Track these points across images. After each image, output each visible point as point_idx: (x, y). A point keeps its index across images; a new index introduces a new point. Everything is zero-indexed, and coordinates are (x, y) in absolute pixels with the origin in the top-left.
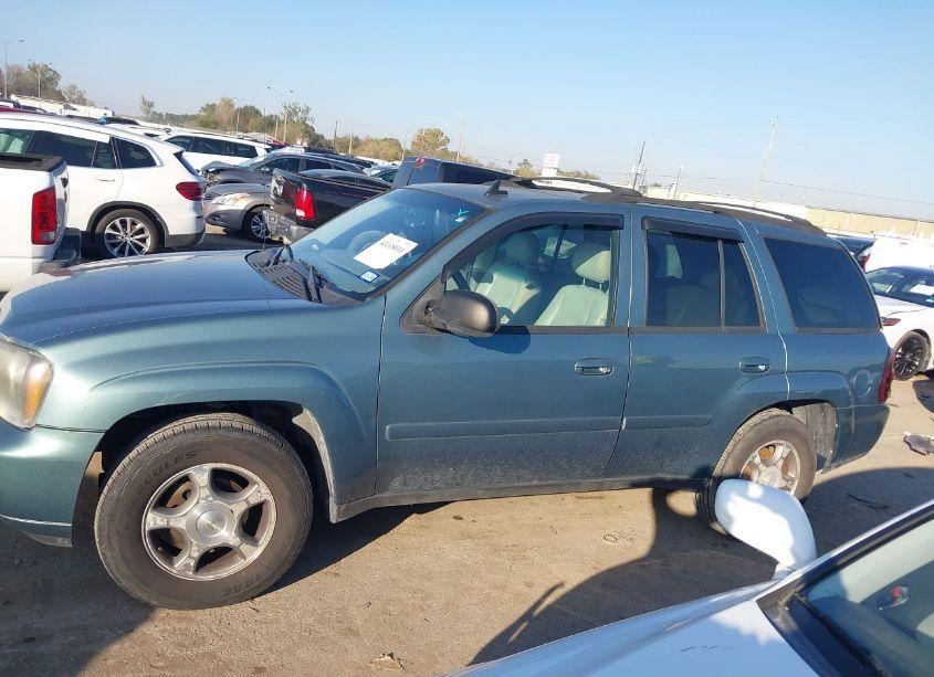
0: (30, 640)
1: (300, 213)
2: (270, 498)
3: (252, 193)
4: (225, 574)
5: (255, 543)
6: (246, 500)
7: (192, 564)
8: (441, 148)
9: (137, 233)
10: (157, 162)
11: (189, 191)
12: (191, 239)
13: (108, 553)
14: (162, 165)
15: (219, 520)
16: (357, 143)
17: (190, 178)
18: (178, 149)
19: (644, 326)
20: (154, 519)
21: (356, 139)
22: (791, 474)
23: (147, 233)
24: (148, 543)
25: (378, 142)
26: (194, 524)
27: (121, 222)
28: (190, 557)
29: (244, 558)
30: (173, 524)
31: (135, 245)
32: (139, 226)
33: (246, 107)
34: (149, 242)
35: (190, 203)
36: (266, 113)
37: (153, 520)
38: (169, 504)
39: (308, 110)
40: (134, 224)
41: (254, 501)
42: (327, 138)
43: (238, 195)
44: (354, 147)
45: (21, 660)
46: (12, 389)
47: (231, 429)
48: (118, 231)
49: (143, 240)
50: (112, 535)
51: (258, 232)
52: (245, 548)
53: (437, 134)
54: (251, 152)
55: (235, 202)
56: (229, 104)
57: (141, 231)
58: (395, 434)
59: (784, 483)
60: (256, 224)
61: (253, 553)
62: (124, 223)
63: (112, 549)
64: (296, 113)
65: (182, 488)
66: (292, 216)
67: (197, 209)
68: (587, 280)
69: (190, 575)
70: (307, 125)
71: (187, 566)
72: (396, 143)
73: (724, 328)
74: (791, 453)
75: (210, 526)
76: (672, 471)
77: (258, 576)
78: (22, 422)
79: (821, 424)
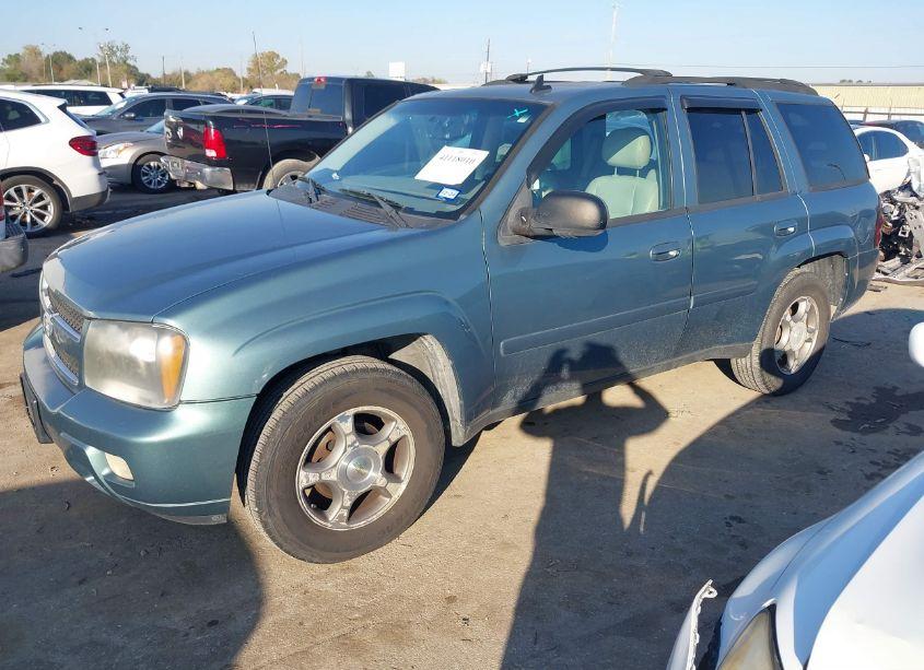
0: (213, 623)
1: (211, 153)
2: (408, 433)
3: (136, 142)
4: (375, 518)
5: (398, 480)
6: (388, 439)
7: (346, 514)
8: (279, 71)
9: (36, 201)
10: (42, 120)
11: (85, 146)
12: (97, 199)
13: (269, 521)
14: (48, 121)
15: (365, 464)
16: (189, 77)
17: (81, 132)
18: (61, 101)
19: (697, 204)
20: (307, 477)
21: (186, 73)
22: (812, 326)
23: (48, 199)
24: (302, 502)
25: (211, 73)
26: (343, 473)
27: (16, 191)
28: (343, 507)
29: (390, 496)
30: (325, 477)
31: (36, 214)
32: (37, 192)
33: (56, 54)
34: (51, 208)
35: (88, 159)
36: (79, 57)
37: (305, 478)
38: (314, 459)
39: (126, 48)
40: (30, 191)
41: (394, 438)
42: (154, 75)
43: (121, 146)
44: (187, 82)
45: (219, 644)
46: (143, 370)
47: (365, 370)
48: (15, 201)
49: (45, 207)
50: (271, 502)
51: (150, 183)
52: (391, 487)
53: (272, 56)
54: (103, 99)
55: (119, 155)
56: (35, 52)
57: (40, 198)
58: (508, 349)
59: (808, 336)
60: (147, 175)
61: (398, 490)
62: (19, 191)
63: (270, 514)
64: (114, 53)
65: (325, 440)
66: (201, 159)
67: (96, 164)
68: (619, 168)
69: (344, 526)
70: (129, 65)
71: (341, 517)
72: (230, 72)
73: (758, 197)
74: (812, 307)
75: (359, 472)
76: (725, 340)
77: (406, 511)
78: (162, 403)
79: (830, 274)
